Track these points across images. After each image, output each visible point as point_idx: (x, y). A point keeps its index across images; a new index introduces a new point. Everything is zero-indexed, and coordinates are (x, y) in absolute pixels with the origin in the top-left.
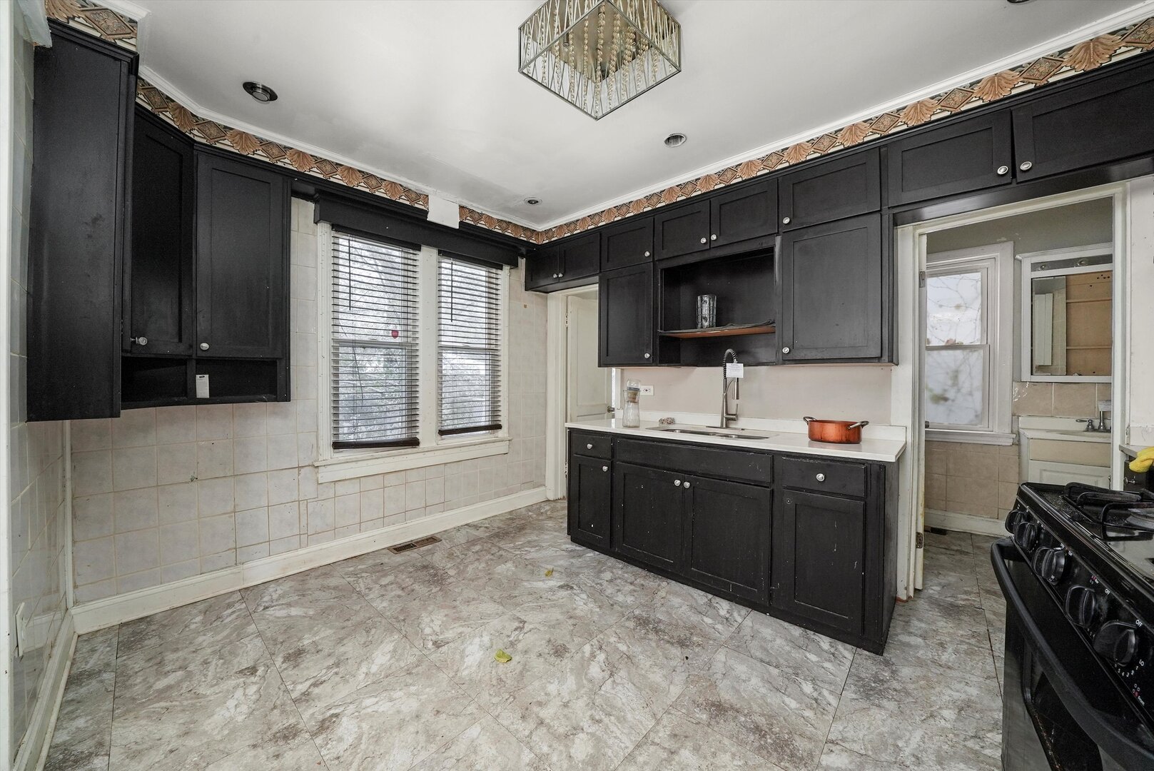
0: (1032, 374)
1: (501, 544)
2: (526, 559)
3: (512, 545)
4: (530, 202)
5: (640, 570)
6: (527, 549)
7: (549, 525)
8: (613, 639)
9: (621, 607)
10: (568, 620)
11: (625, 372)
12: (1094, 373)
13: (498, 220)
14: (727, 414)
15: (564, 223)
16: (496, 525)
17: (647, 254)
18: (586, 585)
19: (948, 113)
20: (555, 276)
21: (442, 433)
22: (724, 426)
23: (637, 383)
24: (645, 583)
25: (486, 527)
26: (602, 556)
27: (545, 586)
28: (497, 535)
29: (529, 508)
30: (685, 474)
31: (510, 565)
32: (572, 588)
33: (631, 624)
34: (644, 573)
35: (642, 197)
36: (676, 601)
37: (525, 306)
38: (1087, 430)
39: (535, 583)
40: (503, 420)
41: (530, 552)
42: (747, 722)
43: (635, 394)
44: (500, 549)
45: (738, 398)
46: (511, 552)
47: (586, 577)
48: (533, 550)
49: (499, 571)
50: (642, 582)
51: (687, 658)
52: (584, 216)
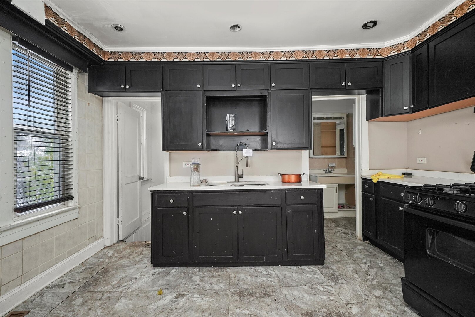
0: (313, 155)
1: (99, 289)
2: (132, 291)
3: (110, 286)
4: (116, 28)
5: (210, 268)
6: (125, 284)
7: (126, 262)
8: (238, 311)
9: (222, 291)
10: (203, 314)
11: (172, 154)
12: (326, 155)
13: (77, 31)
14: (238, 175)
15: (131, 51)
16: (79, 277)
17: (199, 86)
18: (190, 289)
19: (329, 58)
20: (122, 86)
21: (18, 210)
22: (237, 181)
23: (198, 160)
24: (219, 273)
25: (70, 282)
26: (181, 268)
27: (165, 302)
28: (87, 285)
29: (96, 256)
30: (238, 207)
31: (123, 300)
32: (184, 295)
33: (236, 298)
34: (213, 269)
35: (194, 52)
36: (242, 276)
37: (89, 104)
38: (326, 173)
39: (157, 303)
40: (74, 192)
41: (130, 285)
42: (322, 314)
43: (197, 167)
44: (103, 293)
45: (249, 167)
46: (115, 292)
47: (184, 284)
48: (131, 283)
49: (120, 309)
50: (217, 274)
51: (275, 300)
52: (149, 51)
